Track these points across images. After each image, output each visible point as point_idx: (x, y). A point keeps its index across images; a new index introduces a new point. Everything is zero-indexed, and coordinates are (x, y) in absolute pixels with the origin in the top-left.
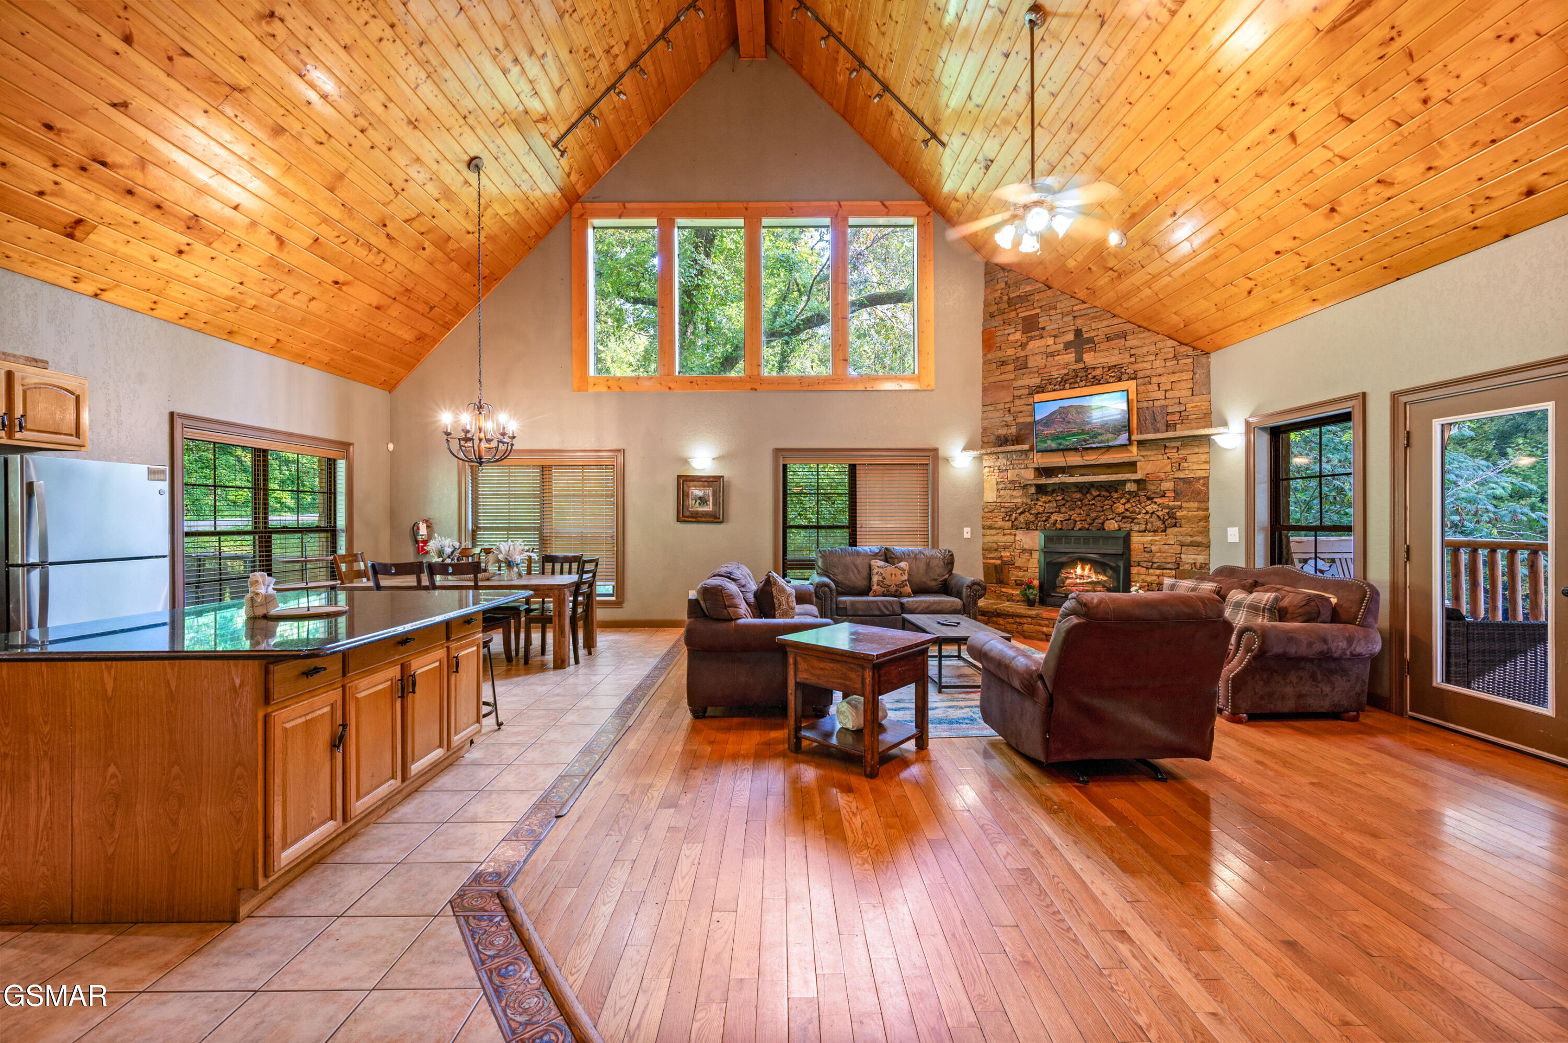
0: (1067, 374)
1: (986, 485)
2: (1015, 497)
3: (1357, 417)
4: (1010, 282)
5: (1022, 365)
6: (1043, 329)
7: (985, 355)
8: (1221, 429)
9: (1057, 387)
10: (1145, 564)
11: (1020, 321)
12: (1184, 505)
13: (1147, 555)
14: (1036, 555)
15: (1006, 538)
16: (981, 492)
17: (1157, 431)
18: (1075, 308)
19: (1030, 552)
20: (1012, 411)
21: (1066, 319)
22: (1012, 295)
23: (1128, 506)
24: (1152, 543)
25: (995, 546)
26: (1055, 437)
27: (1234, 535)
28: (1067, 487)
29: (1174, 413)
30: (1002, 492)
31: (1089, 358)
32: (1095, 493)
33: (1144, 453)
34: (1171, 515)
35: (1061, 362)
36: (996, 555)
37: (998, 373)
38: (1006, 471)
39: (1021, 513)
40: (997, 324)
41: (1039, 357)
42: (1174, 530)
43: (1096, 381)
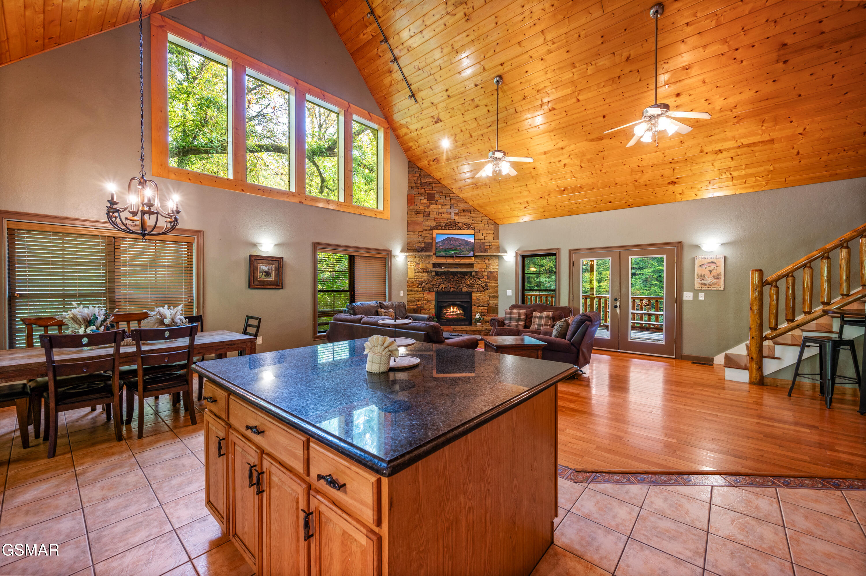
0: (447, 223)
1: (409, 270)
2: (424, 276)
3: (557, 254)
4: (422, 175)
5: (427, 215)
6: (437, 201)
7: (408, 207)
8: (505, 254)
9: (444, 228)
10: (477, 305)
11: (426, 194)
12: (491, 281)
13: (478, 301)
14: (433, 303)
15: (419, 295)
16: (407, 274)
17: (481, 252)
18: (451, 195)
19: (431, 302)
20: (422, 235)
21: (447, 198)
22: (423, 181)
23: (471, 281)
24: (479, 296)
25: (414, 299)
26: (444, 250)
27: (509, 293)
28: (446, 273)
29: (487, 246)
30: (417, 274)
31: (456, 217)
32: (459, 276)
33: (477, 260)
34: (486, 285)
35: (445, 217)
36: (414, 303)
37: (415, 216)
38: (419, 264)
39: (426, 284)
40: (415, 193)
41: (435, 213)
42: (487, 291)
43: (459, 228)
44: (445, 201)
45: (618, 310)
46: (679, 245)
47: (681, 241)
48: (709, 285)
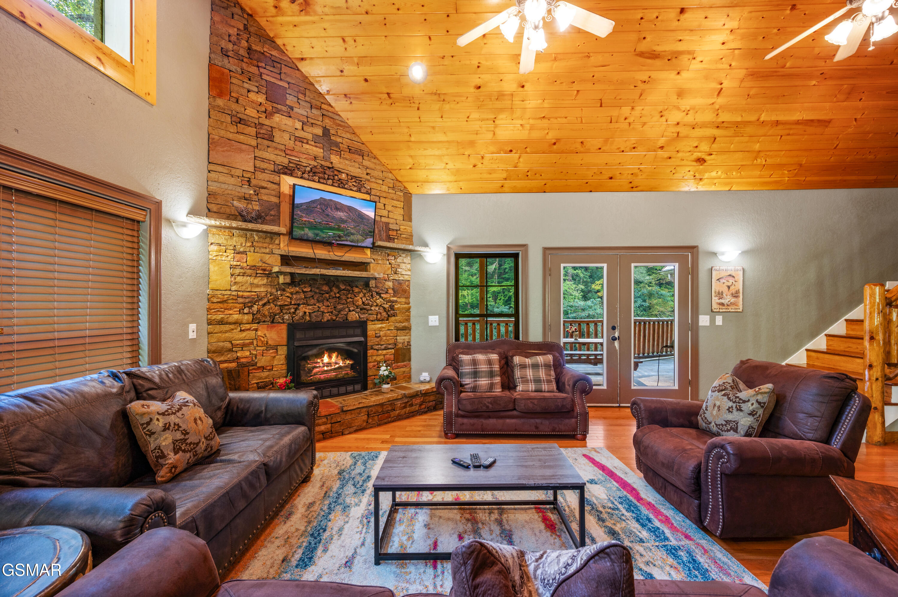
0: (315, 167)
2: (258, 286)
3: (521, 255)
4: (251, 29)
5: (266, 136)
6: (292, 108)
7: (212, 97)
8: (426, 249)
9: (306, 176)
10: (376, 347)
11: (263, 83)
12: (399, 300)
13: (378, 340)
14: (283, 351)
15: (244, 334)
17: (384, 240)
18: (323, 106)
19: (275, 348)
20: (253, 182)
21: (314, 111)
23: (364, 299)
24: (380, 329)
25: (228, 345)
26: (313, 227)
27: (434, 320)
28: (314, 280)
29: (393, 230)
30: (239, 279)
31: (335, 159)
32: (343, 287)
33: (375, 257)
34: (392, 307)
35: (310, 151)
36: (229, 356)
37: (233, 129)
38: (244, 253)
39: (264, 305)
40: (233, 68)
41: (286, 136)
42: (393, 318)
43: (341, 184)
44: (310, 115)
45: (616, 344)
46: (693, 249)
47: (696, 245)
48: (728, 305)
